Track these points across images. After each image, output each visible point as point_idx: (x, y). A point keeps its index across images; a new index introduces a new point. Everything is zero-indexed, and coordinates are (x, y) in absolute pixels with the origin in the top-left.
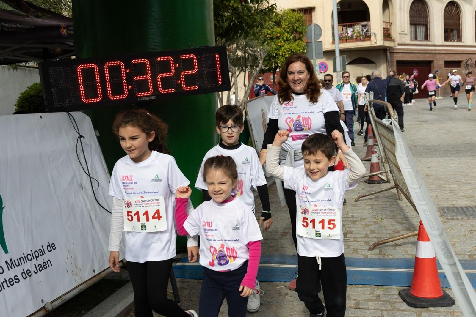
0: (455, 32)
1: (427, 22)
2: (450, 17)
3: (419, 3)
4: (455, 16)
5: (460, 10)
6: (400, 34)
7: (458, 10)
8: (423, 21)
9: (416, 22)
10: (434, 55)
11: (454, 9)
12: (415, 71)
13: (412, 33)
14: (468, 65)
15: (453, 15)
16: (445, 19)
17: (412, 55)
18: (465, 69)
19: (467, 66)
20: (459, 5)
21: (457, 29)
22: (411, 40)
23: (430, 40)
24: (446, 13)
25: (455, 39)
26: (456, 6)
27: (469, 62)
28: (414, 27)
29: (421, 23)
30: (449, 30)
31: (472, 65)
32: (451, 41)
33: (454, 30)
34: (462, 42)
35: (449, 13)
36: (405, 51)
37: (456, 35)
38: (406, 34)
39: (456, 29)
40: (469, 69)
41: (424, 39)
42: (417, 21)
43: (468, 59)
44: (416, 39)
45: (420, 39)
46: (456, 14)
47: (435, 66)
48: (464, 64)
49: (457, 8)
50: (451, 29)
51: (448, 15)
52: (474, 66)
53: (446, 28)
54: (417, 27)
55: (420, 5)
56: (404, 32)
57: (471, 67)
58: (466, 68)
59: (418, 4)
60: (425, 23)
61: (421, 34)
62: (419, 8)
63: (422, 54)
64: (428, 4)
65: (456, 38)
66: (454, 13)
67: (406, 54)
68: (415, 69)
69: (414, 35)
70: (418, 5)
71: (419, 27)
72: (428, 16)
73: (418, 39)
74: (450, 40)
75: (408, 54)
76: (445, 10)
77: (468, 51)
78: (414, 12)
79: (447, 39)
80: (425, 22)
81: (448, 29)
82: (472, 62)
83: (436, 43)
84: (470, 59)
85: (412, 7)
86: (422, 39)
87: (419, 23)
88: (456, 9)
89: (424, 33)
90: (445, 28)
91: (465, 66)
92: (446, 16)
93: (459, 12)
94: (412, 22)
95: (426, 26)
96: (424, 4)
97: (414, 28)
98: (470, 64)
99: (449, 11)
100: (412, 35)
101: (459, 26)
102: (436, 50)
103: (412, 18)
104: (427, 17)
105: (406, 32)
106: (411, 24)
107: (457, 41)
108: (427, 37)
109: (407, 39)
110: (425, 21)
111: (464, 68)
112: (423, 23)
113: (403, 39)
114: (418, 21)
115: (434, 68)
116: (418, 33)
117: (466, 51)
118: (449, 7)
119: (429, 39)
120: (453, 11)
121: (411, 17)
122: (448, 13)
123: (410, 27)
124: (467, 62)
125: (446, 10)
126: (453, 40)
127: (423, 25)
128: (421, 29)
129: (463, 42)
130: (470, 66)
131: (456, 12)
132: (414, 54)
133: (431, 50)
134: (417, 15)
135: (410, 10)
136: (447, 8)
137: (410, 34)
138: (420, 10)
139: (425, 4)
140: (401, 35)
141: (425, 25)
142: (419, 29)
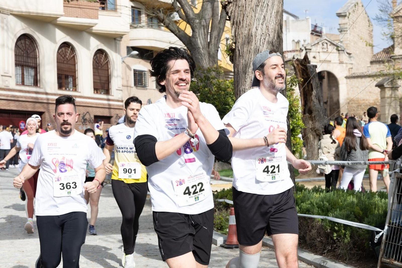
0: (70, 79)
1: (37, 64)
2: (64, 61)
3: (27, 40)
4: (70, 60)
5: (75, 54)
6: (2, 76)
7: (73, 53)
8: (31, 62)
9: (22, 62)
10: (45, 105)
11: (69, 52)
12: (21, 124)
13: (18, 76)
14: (86, 119)
15: (67, 59)
16: (58, 62)
17: (17, 103)
18: (82, 125)
19: (84, 122)
20: (75, 48)
21: (73, 76)
22: (17, 85)
23: (40, 87)
24: (60, 56)
25: (70, 87)
26: (71, 49)
27: (87, 117)
28: (20, 68)
29: (29, 64)
30: (63, 77)
31: (90, 120)
32: (66, 89)
33: (70, 76)
34: (78, 92)
35: (63, 56)
36: (9, 98)
37: (72, 82)
38: (11, 77)
39: (71, 76)
40: (86, 124)
41: (33, 85)
42: (24, 62)
43: (85, 113)
44: (23, 83)
45: (28, 84)
46: (71, 58)
47: (46, 119)
48: (81, 118)
49: (73, 51)
50: (65, 75)
51: (61, 58)
52: (92, 121)
53: (60, 74)
54: (25, 69)
55: (27, 42)
56: (8, 73)
57: (89, 123)
58: (84, 123)
59: (25, 41)
60: (34, 65)
61: (29, 78)
62: (27, 46)
63: (31, 103)
64: (38, 43)
65: (72, 87)
66: (68, 57)
67: (10, 102)
68: (22, 121)
69: (21, 78)
70: (25, 43)
71: (27, 69)
72: (38, 57)
73: (25, 84)
74: (64, 88)
75: (13, 102)
76: (58, 52)
77: (86, 103)
78: (21, 50)
79: (60, 86)
80: (35, 63)
81: (62, 74)
82: (90, 116)
83: (48, 91)
84: (88, 112)
85: (17, 44)
86: (30, 85)
87: (27, 64)
88: (71, 52)
89: (33, 78)
90: (58, 74)
91: (83, 120)
92: (60, 59)
93: (74, 56)
94: (18, 62)
95: (36, 68)
96: (32, 41)
97: (20, 70)
98: (88, 119)
99: (63, 54)
100: (18, 78)
101: (75, 72)
102: (48, 99)
103: (18, 57)
104: (36, 58)
105: (10, 74)
106: (16, 65)
107: (73, 90)
108: (36, 82)
109: (12, 83)
110: (33, 62)
111: (81, 123)
112: (31, 64)
113: (7, 82)
114: (26, 62)
115: (45, 121)
116: (25, 77)
117: (83, 103)
118: (63, 49)
119: (39, 85)
120: (68, 54)
121: (16, 55)
122: (61, 56)
123: (15, 69)
124: (84, 116)
125: (60, 51)
126: (68, 89)
127: (32, 67)
128: (30, 71)
129: (80, 92)
130: (88, 121)
131: (72, 56)
132: (21, 102)
133: (42, 99)
134: (25, 55)
135: (15, 47)
136: (61, 50)
137: (16, 77)
138: (28, 49)
139: (34, 42)
140: (4, 77)
141: (34, 68)
142: (26, 72)
